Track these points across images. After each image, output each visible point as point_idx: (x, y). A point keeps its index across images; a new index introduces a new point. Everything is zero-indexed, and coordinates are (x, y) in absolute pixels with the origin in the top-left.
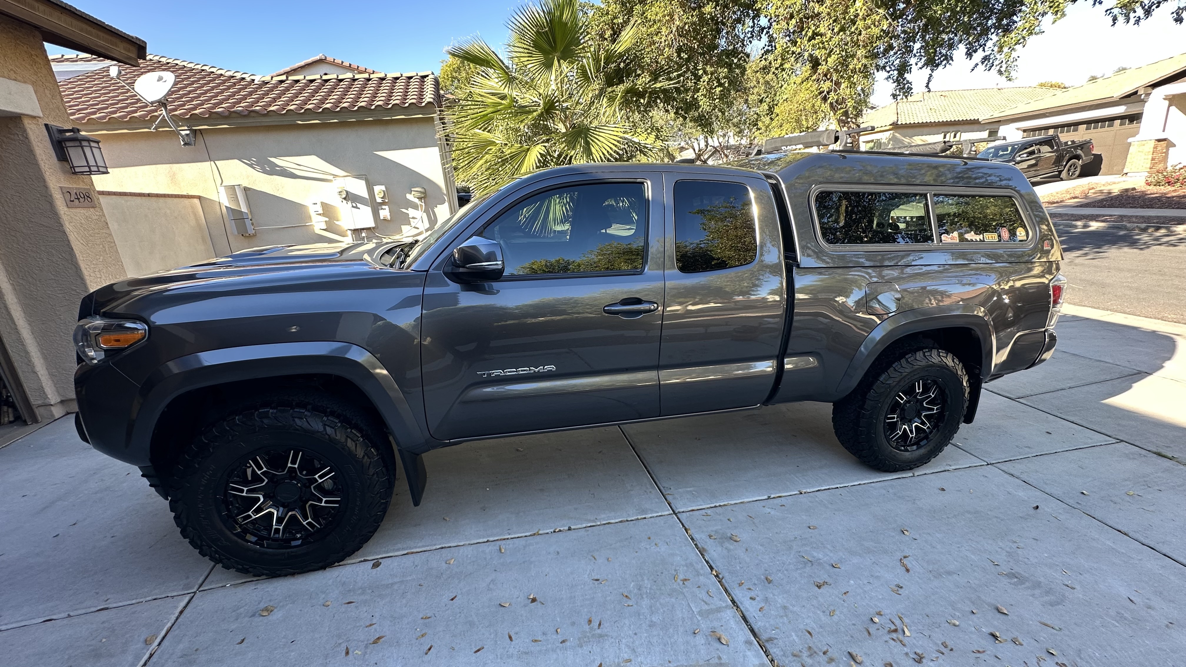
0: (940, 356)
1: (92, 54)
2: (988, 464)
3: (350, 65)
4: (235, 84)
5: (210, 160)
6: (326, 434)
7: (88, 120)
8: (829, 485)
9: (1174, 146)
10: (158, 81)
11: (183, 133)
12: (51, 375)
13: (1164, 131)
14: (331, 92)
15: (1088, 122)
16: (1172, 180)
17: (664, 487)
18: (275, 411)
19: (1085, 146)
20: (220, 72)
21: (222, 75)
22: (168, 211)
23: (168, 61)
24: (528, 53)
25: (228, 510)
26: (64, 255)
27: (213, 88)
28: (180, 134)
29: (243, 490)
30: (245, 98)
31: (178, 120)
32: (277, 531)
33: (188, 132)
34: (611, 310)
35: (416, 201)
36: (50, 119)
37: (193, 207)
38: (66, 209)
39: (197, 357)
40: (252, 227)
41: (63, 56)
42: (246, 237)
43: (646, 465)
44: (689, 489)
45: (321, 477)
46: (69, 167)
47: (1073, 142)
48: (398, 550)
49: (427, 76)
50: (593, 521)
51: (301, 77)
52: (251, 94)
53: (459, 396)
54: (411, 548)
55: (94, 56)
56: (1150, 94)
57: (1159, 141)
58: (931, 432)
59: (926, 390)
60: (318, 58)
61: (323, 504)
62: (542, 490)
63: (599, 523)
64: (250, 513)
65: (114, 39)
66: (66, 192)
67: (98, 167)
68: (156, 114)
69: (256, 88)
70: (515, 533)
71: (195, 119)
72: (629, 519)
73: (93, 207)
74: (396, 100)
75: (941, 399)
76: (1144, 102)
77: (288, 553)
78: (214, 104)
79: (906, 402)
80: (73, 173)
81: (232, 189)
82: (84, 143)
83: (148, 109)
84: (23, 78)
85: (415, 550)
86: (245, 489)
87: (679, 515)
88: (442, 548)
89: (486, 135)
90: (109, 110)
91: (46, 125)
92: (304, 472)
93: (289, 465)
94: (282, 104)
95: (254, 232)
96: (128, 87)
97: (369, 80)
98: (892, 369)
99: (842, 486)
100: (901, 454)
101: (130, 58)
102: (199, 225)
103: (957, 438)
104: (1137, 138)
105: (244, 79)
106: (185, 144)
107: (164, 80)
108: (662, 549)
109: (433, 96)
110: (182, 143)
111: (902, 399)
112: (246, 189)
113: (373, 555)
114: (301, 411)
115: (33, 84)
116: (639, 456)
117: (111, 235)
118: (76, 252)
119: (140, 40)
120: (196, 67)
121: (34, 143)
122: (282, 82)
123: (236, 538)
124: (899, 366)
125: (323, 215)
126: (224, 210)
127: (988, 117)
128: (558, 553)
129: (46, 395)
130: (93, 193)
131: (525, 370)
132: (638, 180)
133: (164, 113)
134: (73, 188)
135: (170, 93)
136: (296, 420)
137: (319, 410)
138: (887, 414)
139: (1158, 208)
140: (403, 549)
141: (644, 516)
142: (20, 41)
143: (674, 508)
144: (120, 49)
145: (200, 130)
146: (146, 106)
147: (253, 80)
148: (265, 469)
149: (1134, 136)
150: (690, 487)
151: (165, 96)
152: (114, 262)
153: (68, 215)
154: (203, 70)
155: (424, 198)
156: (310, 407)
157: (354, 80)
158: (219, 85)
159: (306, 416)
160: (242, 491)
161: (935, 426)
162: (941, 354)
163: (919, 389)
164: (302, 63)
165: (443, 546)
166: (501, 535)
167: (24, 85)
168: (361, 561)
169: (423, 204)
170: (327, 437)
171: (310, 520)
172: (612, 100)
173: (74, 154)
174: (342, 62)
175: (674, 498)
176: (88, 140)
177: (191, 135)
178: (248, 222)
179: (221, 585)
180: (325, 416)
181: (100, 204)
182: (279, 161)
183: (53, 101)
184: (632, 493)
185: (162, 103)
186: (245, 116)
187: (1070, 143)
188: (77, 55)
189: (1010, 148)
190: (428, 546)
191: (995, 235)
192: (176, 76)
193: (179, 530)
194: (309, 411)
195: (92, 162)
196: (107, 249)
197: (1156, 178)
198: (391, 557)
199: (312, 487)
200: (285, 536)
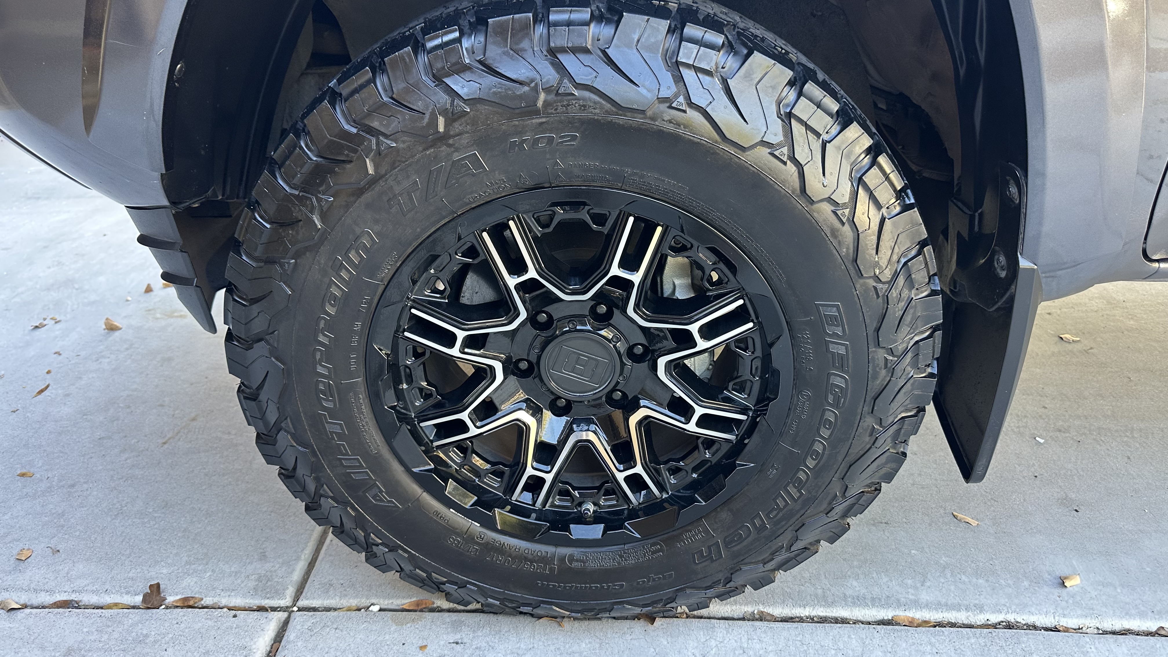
25: (399, 395)
29: (455, 338)
32: (534, 484)
48: (859, 601)
54: (903, 605)
61: (692, 427)
64: (464, 416)
77: (562, 559)
85: (918, 615)
86: (461, 335)
93: (615, 270)
113: (783, 603)
123: (416, 489)
140: (886, 602)
148: (532, 273)
165: (1011, 618)
168: (751, 618)
171: (638, 470)
179: (354, 602)
190: (957, 608)
193: (252, 432)
198: (844, 621)
199: (662, 362)
200: (553, 505)
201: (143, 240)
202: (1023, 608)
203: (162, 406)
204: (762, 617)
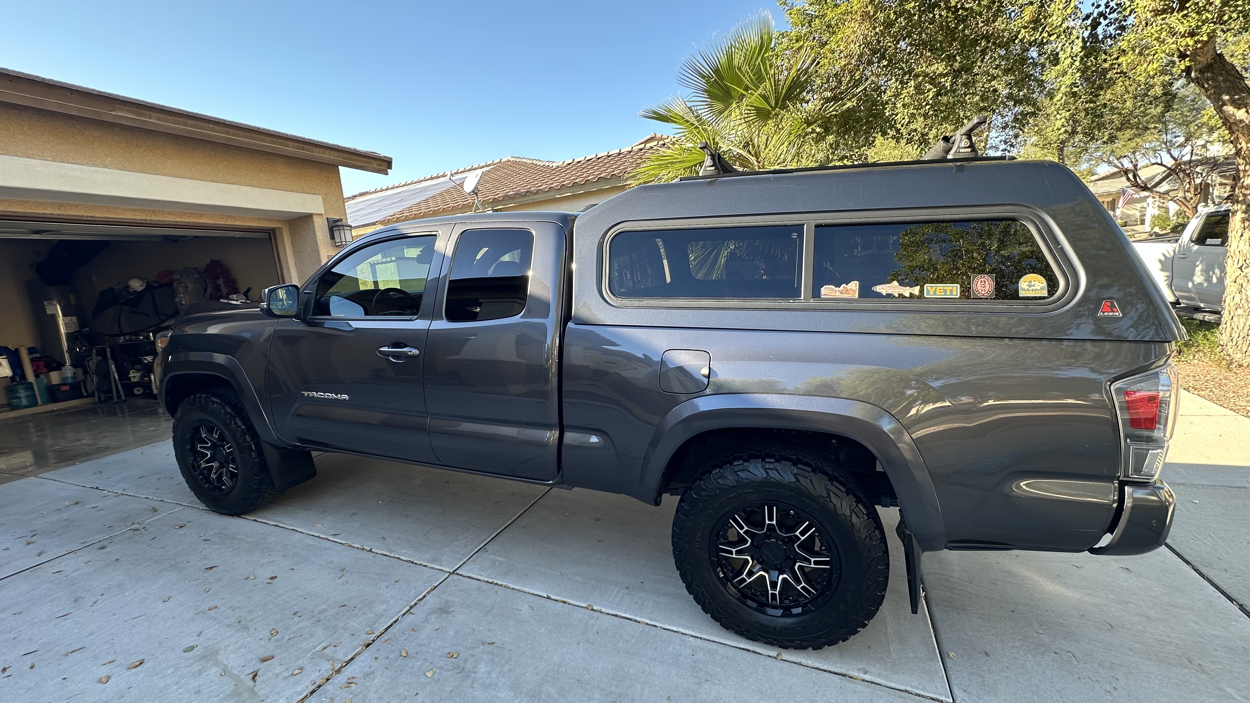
4: (539, 171)
17: (484, 549)
32: (213, 479)
34: (383, 352)
36: (331, 214)
44: (499, 559)
50: (391, 552)
59: (787, 525)
63: (392, 555)
65: (370, 160)
67: (346, 242)
69: (549, 172)
71: (495, 201)
72: (415, 562)
79: (753, 534)
84: (319, 192)
91: (328, 219)
93: (214, 435)
100: (750, 614)
101: (381, 170)
105: (548, 166)
111: (740, 526)
119: (382, 155)
121: (319, 230)
122: (569, 164)
123: (196, 477)
131: (329, 396)
138: (714, 543)
141: (427, 564)
142: (323, 171)
143: (459, 569)
144: (374, 165)
148: (205, 435)
150: (504, 558)
151: (475, 188)
161: (822, 592)
163: (770, 520)
167: (316, 196)
171: (226, 478)
173: (336, 234)
175: (474, 561)
183: (337, 204)
184: (456, 542)
185: (475, 193)
191: (955, 288)
195: (343, 240)
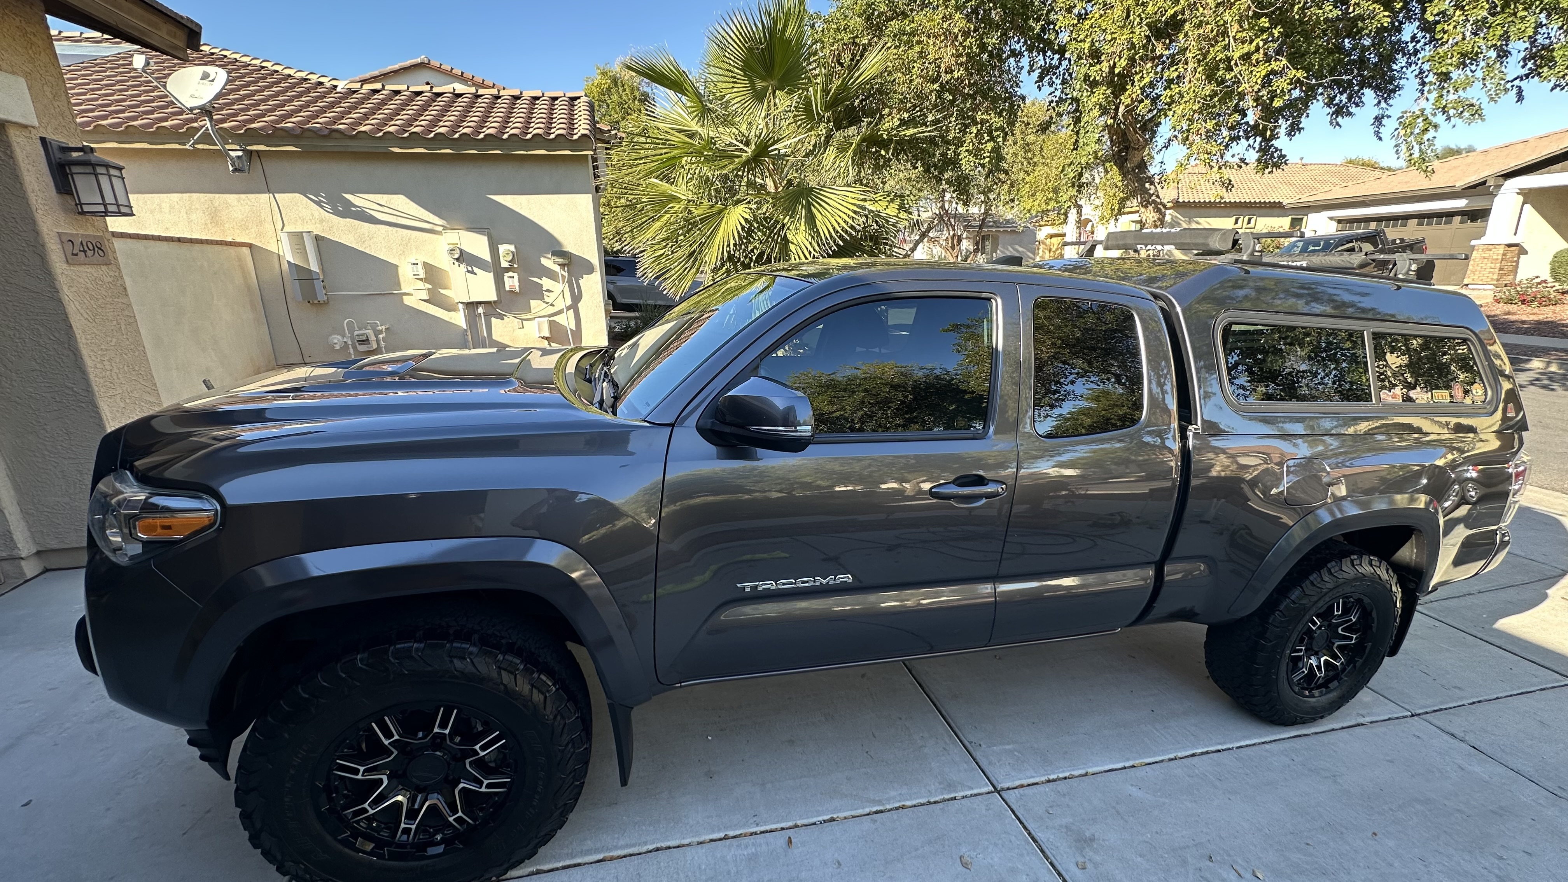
0: (1371, 565)
1: (103, 33)
2: (1413, 715)
3: (462, 73)
4: (308, 90)
5: (269, 191)
6: (502, 683)
7: (95, 127)
8: (1206, 746)
9: (1526, 253)
10: (202, 79)
11: (233, 154)
12: (25, 514)
13: (1515, 234)
14: (445, 110)
15: (1421, 217)
16: (1529, 298)
17: (971, 743)
18: (422, 645)
19: (1415, 247)
20: (287, 72)
21: (289, 76)
22: (205, 264)
23: (213, 51)
24: (732, 77)
25: (330, 799)
26: (57, 335)
27: (278, 94)
28: (229, 156)
29: (358, 770)
30: (323, 111)
31: (226, 135)
32: (407, 831)
33: (240, 153)
34: (942, 493)
35: (557, 268)
36: (49, 130)
37: (240, 259)
38: (65, 266)
39: (299, 559)
40: (324, 292)
41: (60, 32)
42: (313, 304)
43: (935, 700)
44: (1007, 747)
45: (483, 748)
46: (73, 203)
47: (1402, 240)
48: (589, 852)
49: (579, 98)
50: (880, 802)
51: (403, 87)
52: (332, 105)
53: (706, 620)
54: (609, 850)
55: (106, 36)
56: (1502, 185)
57: (1509, 246)
58: (1344, 670)
59: (1347, 611)
60: (419, 60)
61: (483, 789)
62: (791, 742)
63: (886, 807)
64: (366, 805)
65: (155, 19)
66: (67, 241)
67: (118, 205)
68: (195, 125)
69: (340, 98)
70: (765, 824)
71: (252, 136)
72: (932, 800)
73: (106, 264)
74: (536, 129)
75: (1363, 627)
76: (1493, 195)
77: (421, 866)
78: (280, 116)
79: (1320, 628)
80: (79, 213)
81: (297, 238)
82: (100, 170)
83: (184, 117)
84: (12, 66)
85: (615, 853)
86: (362, 769)
87: (1003, 793)
88: (657, 850)
89: (665, 186)
90: (126, 115)
91: (43, 140)
92: (458, 739)
93: (436, 730)
94: (377, 124)
95: (325, 298)
96: (155, 84)
97: (498, 97)
98: (1308, 582)
99: (1224, 747)
100: (1305, 702)
101: (176, 48)
102: (249, 288)
103: (1377, 680)
104: (1484, 240)
105: (321, 83)
106: (235, 170)
107: (210, 78)
108: (996, 859)
109: (588, 127)
110: (231, 168)
111: (1314, 623)
112: (318, 239)
113: (550, 862)
114: (464, 646)
115: (27, 75)
116: (920, 685)
117: (129, 305)
118: (76, 331)
119: (192, 21)
120: (254, 62)
121: (22, 165)
122: (376, 91)
123: (340, 847)
124: (1319, 579)
125: (425, 280)
126: (285, 266)
127: (1294, 200)
128: (839, 864)
129: (15, 544)
130: (107, 243)
131: (807, 582)
132: (984, 295)
133: (208, 125)
134: (77, 234)
135: (218, 96)
136: (455, 661)
137: (489, 645)
138: (1294, 645)
139: (1513, 333)
140: (597, 851)
141: (952, 795)
142: (11, 11)
143: (995, 782)
144: (162, 33)
145: (257, 151)
146: (181, 113)
147: (336, 87)
148: (396, 737)
149: (1479, 238)
150: (1009, 744)
151: (210, 101)
152: (132, 347)
153: (67, 276)
154: (263, 67)
155: (568, 265)
156: (476, 637)
157: (477, 96)
158: (286, 90)
159: (471, 653)
160: (357, 772)
161: (1349, 661)
162: (1373, 563)
163: (1338, 610)
164: (396, 67)
165: (659, 845)
166: (745, 826)
167: (12, 78)
168: (532, 874)
169: (566, 274)
170: (502, 687)
171: (460, 814)
172: (842, 150)
173: (83, 184)
174: (452, 69)
175: (990, 763)
176: (107, 166)
177: (244, 158)
178: (318, 285)
180: (501, 653)
181: (116, 259)
182: (358, 200)
183: (56, 104)
184: (926, 750)
185: (206, 111)
186: (324, 137)
187: (1398, 241)
188: (81, 34)
189: (1322, 243)
190: (634, 845)
191: (1446, 393)
192: (229, 73)
193: (247, 834)
194: (475, 645)
195: (109, 199)
196: (123, 327)
197: (1507, 293)
198: (579, 865)
199: (467, 762)
200: (419, 839)
201: (191, 742)
202: (666, 839)
203: (184, 805)
204: (538, 872)
